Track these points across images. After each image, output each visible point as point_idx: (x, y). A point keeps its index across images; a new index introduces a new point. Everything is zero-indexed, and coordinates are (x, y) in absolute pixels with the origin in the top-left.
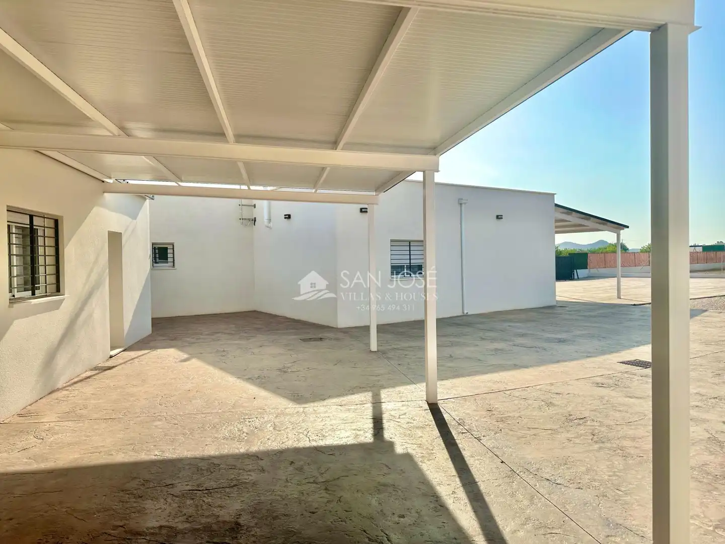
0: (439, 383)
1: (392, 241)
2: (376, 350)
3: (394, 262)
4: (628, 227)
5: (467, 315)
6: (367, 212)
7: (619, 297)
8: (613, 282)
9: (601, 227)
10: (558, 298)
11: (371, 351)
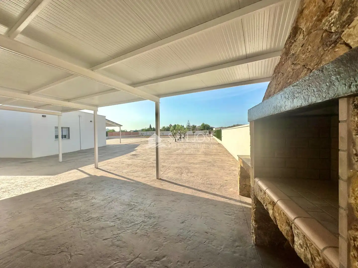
0: (99, 163)
1: (55, 127)
2: (62, 161)
3: (56, 134)
4: (122, 126)
5: (82, 150)
6: (45, 117)
7: (120, 143)
8: (119, 140)
9: (116, 125)
10: (107, 144)
11: (60, 162)
